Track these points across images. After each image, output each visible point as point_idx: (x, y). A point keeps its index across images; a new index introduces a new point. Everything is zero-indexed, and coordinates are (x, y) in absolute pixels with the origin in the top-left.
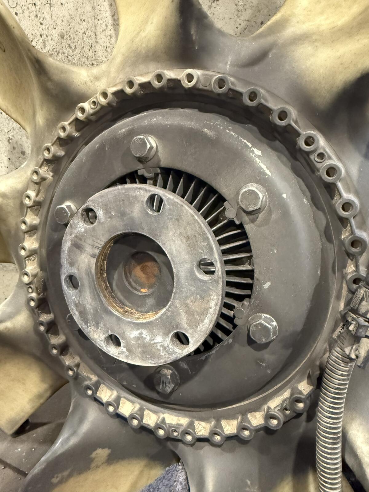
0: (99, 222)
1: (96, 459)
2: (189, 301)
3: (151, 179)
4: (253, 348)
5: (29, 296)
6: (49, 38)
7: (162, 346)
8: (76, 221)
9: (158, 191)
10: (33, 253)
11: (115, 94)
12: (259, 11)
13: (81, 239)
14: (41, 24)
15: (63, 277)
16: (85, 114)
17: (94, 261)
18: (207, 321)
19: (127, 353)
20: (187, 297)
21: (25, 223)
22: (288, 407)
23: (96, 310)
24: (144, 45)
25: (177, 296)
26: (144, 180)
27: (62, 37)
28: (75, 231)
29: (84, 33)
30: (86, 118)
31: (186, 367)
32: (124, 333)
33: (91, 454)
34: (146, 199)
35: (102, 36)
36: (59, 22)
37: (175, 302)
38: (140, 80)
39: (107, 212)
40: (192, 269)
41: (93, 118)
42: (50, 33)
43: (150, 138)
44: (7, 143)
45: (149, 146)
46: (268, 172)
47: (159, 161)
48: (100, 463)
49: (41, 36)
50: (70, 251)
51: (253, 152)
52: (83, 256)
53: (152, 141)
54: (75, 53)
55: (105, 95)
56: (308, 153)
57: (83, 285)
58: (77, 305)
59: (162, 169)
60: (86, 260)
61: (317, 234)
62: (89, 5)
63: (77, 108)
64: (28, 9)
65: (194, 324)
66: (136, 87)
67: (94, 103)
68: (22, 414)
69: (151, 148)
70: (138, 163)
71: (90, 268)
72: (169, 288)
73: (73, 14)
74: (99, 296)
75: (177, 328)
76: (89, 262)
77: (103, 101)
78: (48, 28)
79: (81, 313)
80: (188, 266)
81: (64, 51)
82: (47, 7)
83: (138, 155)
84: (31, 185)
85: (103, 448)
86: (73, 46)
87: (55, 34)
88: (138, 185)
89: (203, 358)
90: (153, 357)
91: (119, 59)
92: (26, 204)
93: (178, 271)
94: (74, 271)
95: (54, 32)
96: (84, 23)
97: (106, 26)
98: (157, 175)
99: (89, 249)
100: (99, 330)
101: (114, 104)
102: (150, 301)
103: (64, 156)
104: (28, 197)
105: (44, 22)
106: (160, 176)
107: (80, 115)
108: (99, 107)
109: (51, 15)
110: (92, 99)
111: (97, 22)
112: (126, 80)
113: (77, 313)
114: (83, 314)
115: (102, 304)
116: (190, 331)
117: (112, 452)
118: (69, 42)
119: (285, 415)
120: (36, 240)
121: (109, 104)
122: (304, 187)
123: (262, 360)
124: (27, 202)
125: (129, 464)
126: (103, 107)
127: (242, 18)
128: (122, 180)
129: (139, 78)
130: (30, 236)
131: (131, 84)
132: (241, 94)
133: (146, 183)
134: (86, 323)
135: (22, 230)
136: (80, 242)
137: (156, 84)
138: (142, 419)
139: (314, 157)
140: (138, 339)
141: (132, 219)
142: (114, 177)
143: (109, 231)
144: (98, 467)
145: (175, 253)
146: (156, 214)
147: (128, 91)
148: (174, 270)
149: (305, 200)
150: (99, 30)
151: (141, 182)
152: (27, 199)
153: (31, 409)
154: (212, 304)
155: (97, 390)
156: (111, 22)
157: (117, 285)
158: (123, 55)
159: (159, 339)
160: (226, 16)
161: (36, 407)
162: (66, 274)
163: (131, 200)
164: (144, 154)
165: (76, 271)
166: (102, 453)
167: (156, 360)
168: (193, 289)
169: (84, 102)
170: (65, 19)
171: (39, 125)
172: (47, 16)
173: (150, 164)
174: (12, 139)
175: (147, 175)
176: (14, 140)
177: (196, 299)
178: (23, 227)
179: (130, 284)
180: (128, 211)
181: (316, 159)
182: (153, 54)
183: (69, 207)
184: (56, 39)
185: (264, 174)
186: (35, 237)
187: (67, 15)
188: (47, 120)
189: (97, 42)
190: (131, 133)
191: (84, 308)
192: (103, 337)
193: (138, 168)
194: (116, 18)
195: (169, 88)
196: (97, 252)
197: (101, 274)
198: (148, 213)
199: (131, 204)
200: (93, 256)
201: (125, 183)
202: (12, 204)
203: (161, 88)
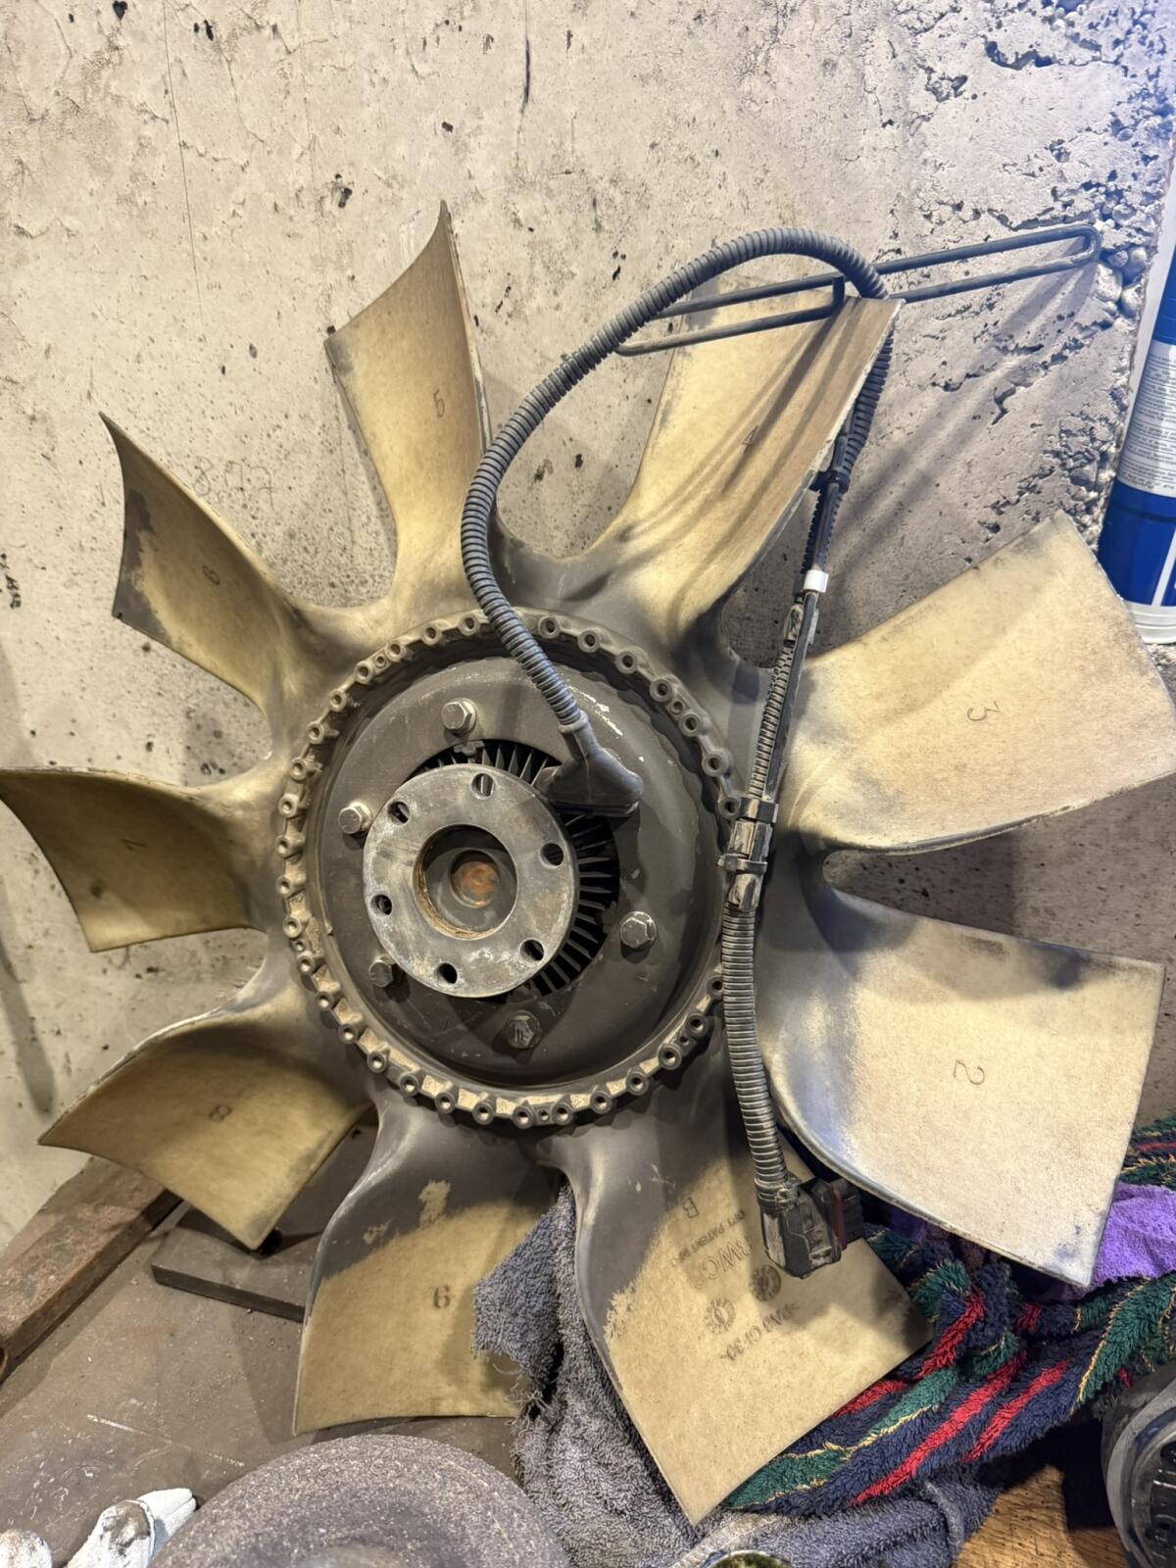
0: (413, 818)
1: (428, 1205)
2: (537, 899)
3: (471, 756)
4: (630, 960)
5: (299, 956)
6: (268, 539)
7: (511, 964)
8: (381, 822)
9: (484, 769)
10: (301, 888)
11: (411, 646)
12: (603, 493)
13: (390, 845)
14: (254, 517)
15: (369, 900)
16: (369, 677)
17: (410, 871)
18: (561, 919)
19: (466, 985)
20: (534, 895)
21: (284, 843)
22: (686, 1035)
23: (418, 936)
24: (442, 575)
25: (522, 895)
26: (462, 759)
27: (292, 536)
28: (381, 835)
29: (332, 529)
30: (372, 681)
31: (547, 1007)
32: (460, 957)
33: (420, 1192)
34: (471, 781)
35: (363, 533)
36: (286, 514)
37: (521, 904)
38: (445, 625)
39: (423, 804)
40: (536, 858)
41: (380, 680)
42: (270, 530)
43: (466, 704)
44: (183, 719)
45: (466, 714)
46: (618, 732)
47: (482, 731)
48: (434, 1215)
49: (253, 535)
50: (376, 862)
51: (599, 710)
52: (394, 867)
53: (469, 707)
54: (316, 560)
55: (395, 648)
56: (663, 705)
57: (398, 906)
58: (391, 935)
59: (485, 741)
60: (400, 871)
61: (690, 802)
62: (337, 488)
63: (356, 669)
64: (230, 495)
65: (546, 926)
66: (439, 637)
67: (380, 659)
68: (278, 1201)
69: (470, 715)
70: (453, 737)
71: (406, 881)
72: (512, 891)
73: (310, 502)
74: (421, 915)
75: (526, 936)
76: (404, 874)
77: (394, 657)
78: (266, 524)
79: (397, 944)
80: (531, 855)
81: (296, 557)
82: (264, 494)
83: (453, 727)
84: (290, 784)
85: (438, 1180)
86: (311, 549)
87: (279, 532)
88: (456, 766)
89: (569, 989)
90: (499, 982)
91: (407, 592)
92: (285, 815)
93: (520, 864)
94: (384, 889)
95: (277, 528)
96: (330, 515)
97: (368, 518)
98: (480, 750)
99: (402, 856)
100: (425, 962)
101: (410, 659)
102: (489, 914)
103: (338, 736)
104: (288, 803)
105: (259, 515)
106: (484, 752)
107: (362, 679)
108: (388, 665)
109: (272, 504)
110: (376, 655)
111: (351, 512)
112: (425, 627)
113: (392, 945)
114: (401, 945)
115: (427, 926)
116: (542, 936)
117: (452, 1187)
118: (305, 543)
119: (684, 1048)
120: (300, 869)
121: (402, 660)
122: (670, 745)
123: (643, 975)
124: (286, 810)
125: (481, 1216)
126: (394, 664)
127: (580, 503)
128: (431, 763)
129: (445, 621)
130: (293, 863)
131: (431, 632)
132: (576, 638)
133: (466, 762)
134: (406, 957)
135: (280, 855)
136: (389, 849)
137: (467, 631)
138: (495, 1109)
139: (670, 708)
140: (478, 961)
141: (456, 808)
142: (420, 760)
143: (428, 827)
144: (431, 1222)
145: (513, 842)
146: (485, 798)
147: (429, 641)
148: (516, 864)
149: (670, 762)
150: (356, 523)
151: (459, 762)
152: (286, 807)
153: (294, 1187)
154: (565, 896)
155: (421, 1082)
156: (375, 511)
157: (443, 901)
158: (413, 586)
159: (505, 956)
160: (556, 501)
161: (304, 1181)
162: (374, 895)
163: (453, 786)
164: (461, 725)
165: (387, 888)
166: (436, 1193)
167: (505, 984)
168: (540, 883)
169: (364, 659)
170: (296, 509)
171: (291, 693)
172: (263, 506)
173: (471, 736)
174: (194, 711)
175: (466, 751)
176: (200, 713)
177: (545, 894)
178: (282, 850)
179: (460, 896)
180: (449, 798)
181: (674, 710)
182: (457, 589)
183: (358, 808)
184: (281, 540)
185: (614, 734)
186: (300, 864)
187: (299, 503)
188: (306, 686)
189: (353, 542)
190: (439, 699)
191: (402, 935)
192: (432, 969)
193: (453, 744)
194: (384, 506)
195: (483, 634)
196: (414, 857)
197: (421, 888)
198: (475, 799)
199: (453, 790)
200: (409, 864)
201: (437, 766)
202: (258, 819)
203: (473, 637)
